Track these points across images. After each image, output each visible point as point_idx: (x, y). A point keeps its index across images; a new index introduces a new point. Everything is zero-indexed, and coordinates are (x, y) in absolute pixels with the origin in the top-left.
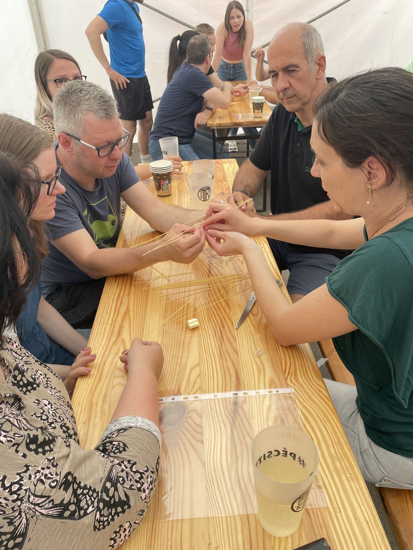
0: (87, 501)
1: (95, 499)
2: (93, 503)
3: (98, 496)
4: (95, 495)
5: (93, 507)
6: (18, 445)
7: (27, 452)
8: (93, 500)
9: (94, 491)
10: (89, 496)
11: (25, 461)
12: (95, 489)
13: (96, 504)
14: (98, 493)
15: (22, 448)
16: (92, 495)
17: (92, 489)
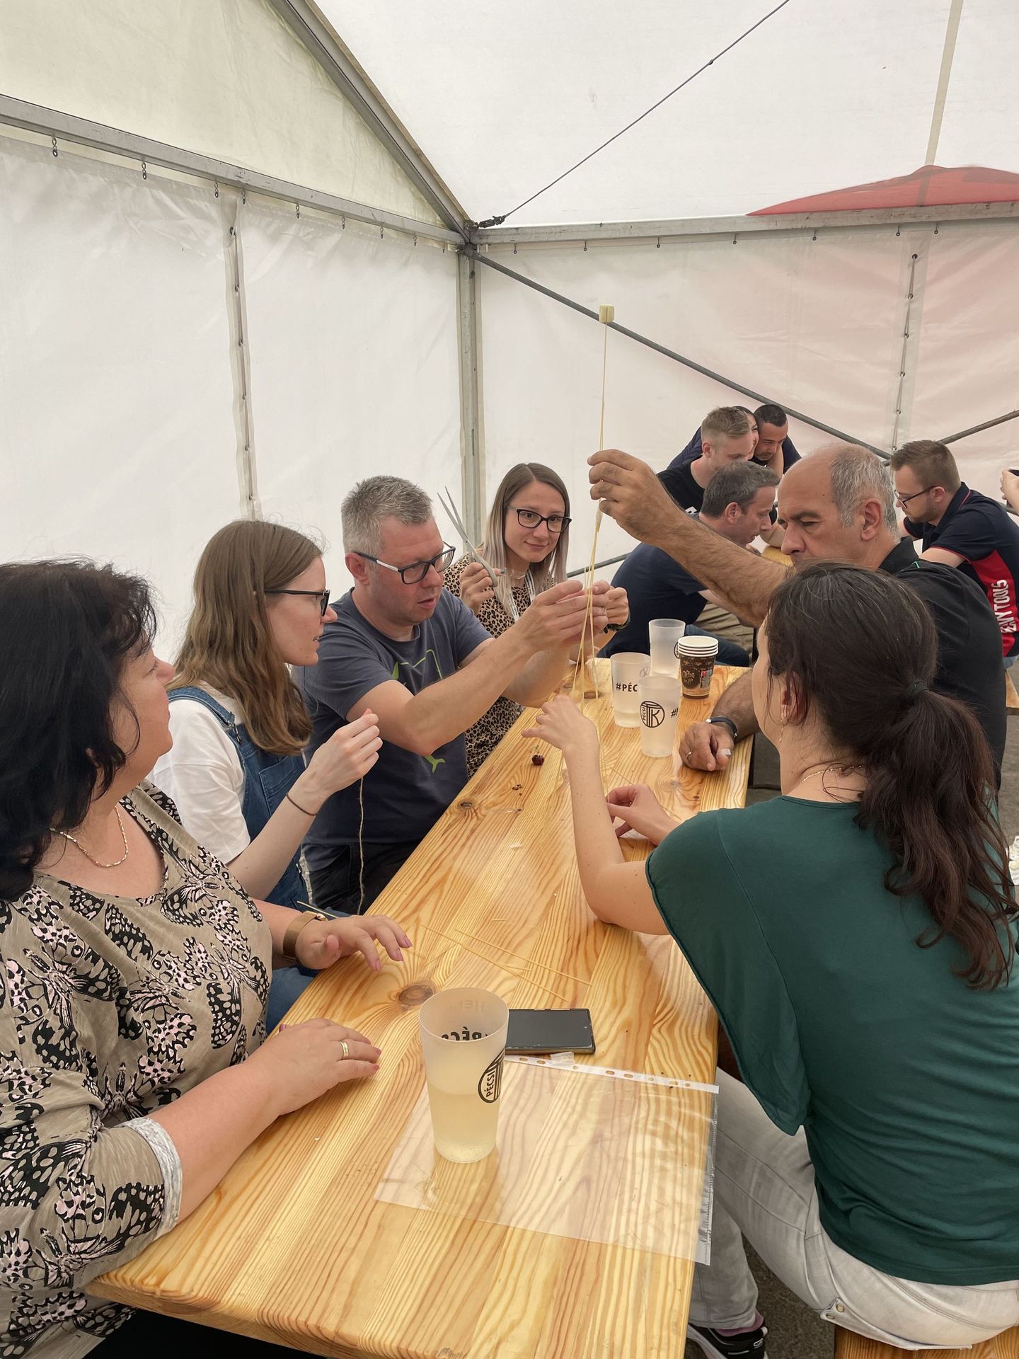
0: (16, 1141)
1: (26, 1148)
2: (19, 1149)
3: (32, 1148)
4: (31, 1144)
5: (13, 1155)
6: (28, 1023)
7: (29, 1039)
8: (23, 1147)
9: (35, 1139)
10: (23, 1138)
11: (16, 1046)
12: (37, 1138)
13: (19, 1156)
14: (37, 1145)
15: (28, 1030)
16: (28, 1141)
17: (35, 1134)
